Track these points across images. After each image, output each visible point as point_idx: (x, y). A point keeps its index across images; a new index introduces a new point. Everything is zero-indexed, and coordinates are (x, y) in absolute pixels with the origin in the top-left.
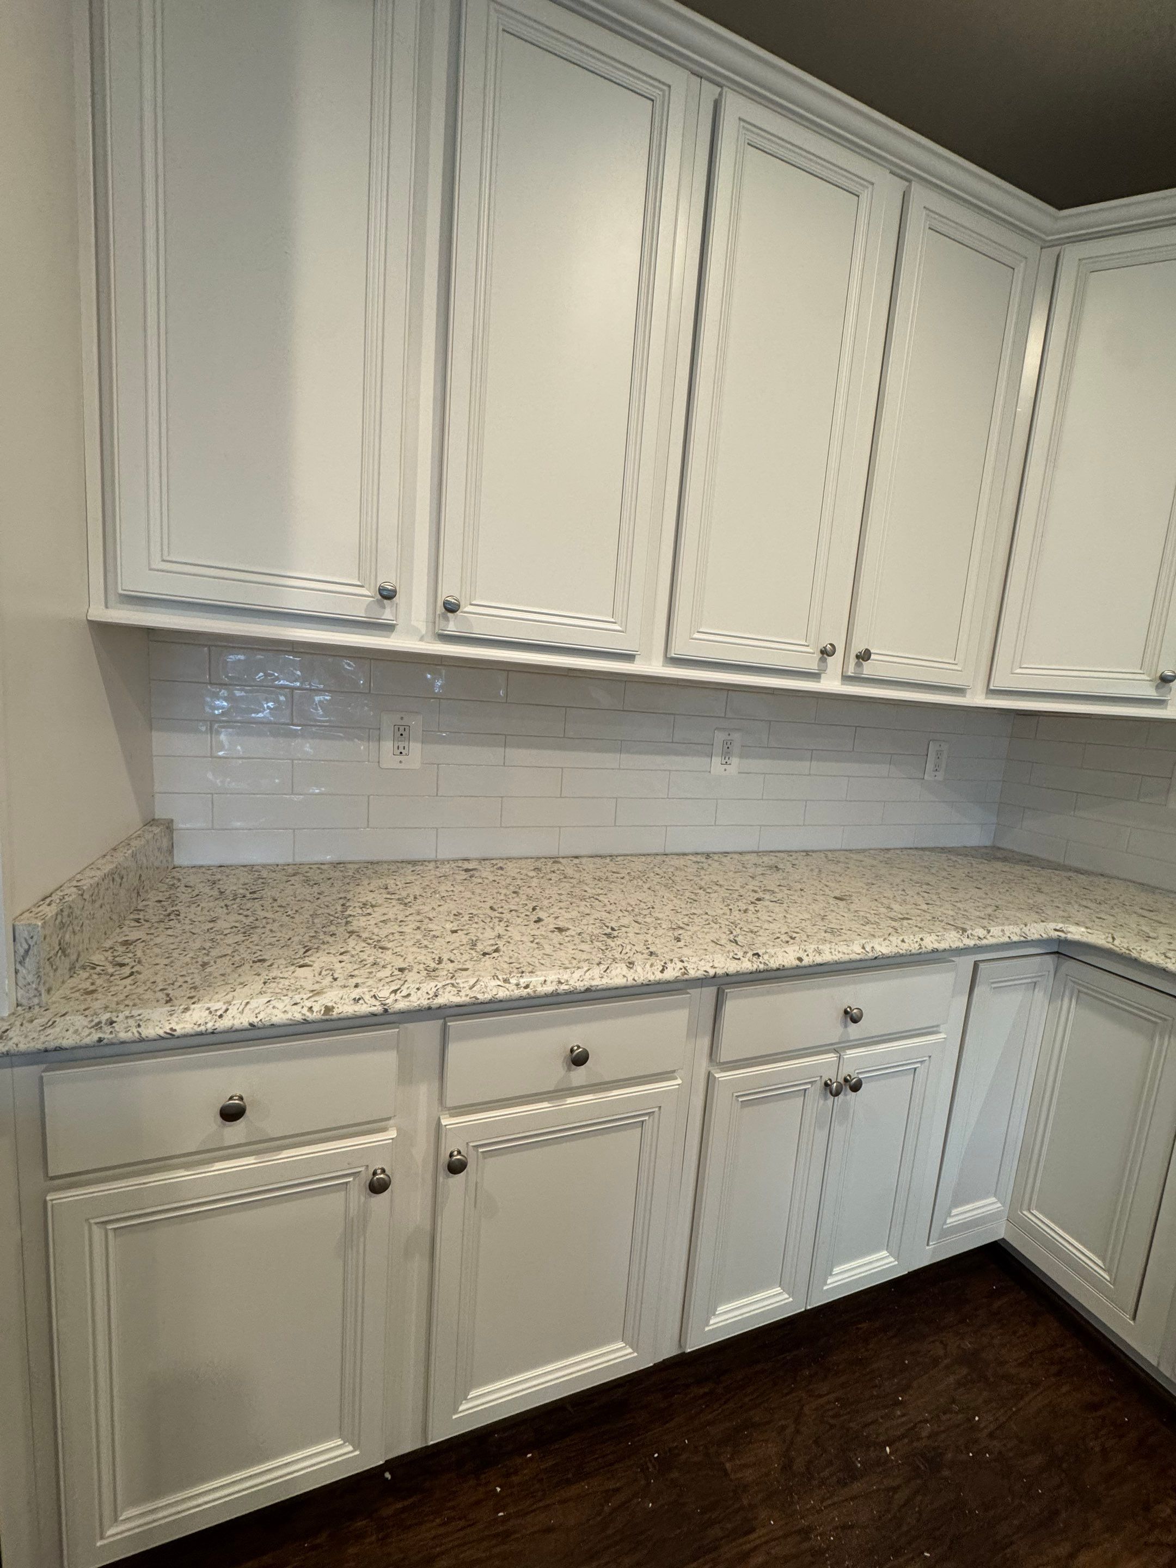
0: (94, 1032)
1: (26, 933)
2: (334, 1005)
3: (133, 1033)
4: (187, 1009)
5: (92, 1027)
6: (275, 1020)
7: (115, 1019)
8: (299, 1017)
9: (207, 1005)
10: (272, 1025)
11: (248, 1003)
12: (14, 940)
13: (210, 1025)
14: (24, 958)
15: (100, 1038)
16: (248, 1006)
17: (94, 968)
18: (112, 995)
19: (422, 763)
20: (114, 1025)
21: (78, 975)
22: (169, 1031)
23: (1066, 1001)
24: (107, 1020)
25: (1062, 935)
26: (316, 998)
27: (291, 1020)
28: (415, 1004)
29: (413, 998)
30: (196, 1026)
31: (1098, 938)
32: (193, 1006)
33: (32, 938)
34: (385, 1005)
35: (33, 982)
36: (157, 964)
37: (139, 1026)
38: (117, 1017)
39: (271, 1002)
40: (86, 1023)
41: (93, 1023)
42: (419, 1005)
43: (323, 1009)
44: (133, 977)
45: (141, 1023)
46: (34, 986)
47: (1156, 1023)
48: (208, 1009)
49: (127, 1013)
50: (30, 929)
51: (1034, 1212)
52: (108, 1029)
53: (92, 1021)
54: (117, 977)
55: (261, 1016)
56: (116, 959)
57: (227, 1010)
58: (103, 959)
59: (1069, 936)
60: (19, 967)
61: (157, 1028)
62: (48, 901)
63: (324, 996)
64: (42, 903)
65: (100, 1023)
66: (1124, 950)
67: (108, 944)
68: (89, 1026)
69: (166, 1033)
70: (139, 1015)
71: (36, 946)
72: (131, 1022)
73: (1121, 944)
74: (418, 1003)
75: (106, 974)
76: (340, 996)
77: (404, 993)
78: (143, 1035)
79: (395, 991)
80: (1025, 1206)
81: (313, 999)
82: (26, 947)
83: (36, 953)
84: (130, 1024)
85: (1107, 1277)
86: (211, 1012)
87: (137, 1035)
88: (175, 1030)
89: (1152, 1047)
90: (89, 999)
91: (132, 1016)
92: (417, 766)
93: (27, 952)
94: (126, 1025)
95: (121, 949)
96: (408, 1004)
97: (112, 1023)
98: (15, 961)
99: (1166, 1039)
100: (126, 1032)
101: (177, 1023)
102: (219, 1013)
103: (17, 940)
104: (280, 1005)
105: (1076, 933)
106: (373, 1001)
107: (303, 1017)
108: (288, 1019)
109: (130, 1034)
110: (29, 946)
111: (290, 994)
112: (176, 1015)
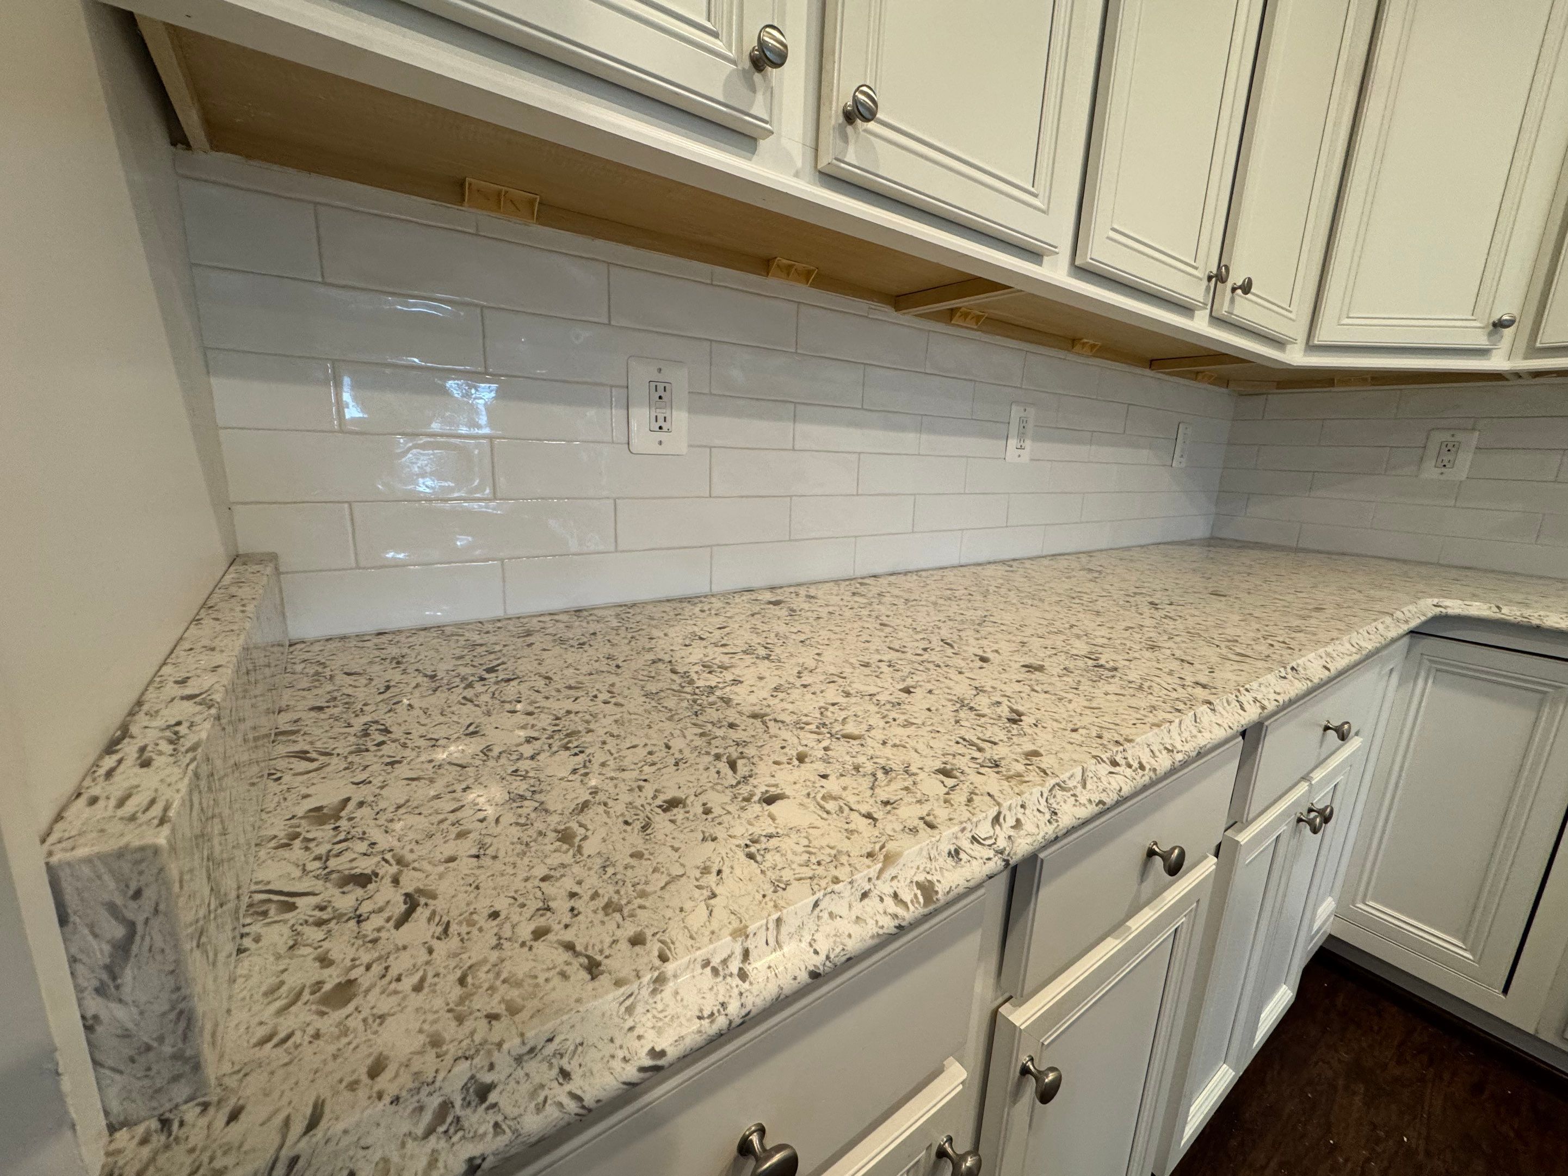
0: (443, 1144)
1: (112, 885)
2: (929, 877)
3: (560, 1105)
4: (660, 980)
5: (430, 1132)
6: (853, 946)
7: (487, 1078)
8: (889, 924)
9: (700, 954)
10: (849, 959)
11: (779, 921)
12: (63, 920)
13: (734, 1009)
14: (112, 971)
15: (471, 1160)
16: (784, 930)
17: (292, 907)
18: (418, 988)
19: (690, 446)
20: (493, 1097)
21: (257, 940)
22: (648, 1062)
23: (1420, 683)
24: (465, 1088)
25: (1444, 610)
26: (891, 871)
27: (878, 935)
28: (1040, 838)
29: (1028, 826)
30: (706, 1022)
31: (1478, 609)
32: (670, 967)
33: (137, 894)
34: (1001, 852)
35: (161, 1039)
36: (452, 859)
37: (565, 1075)
38: (492, 1067)
39: (822, 905)
40: (405, 1127)
41: (427, 1117)
42: (1044, 837)
43: (919, 892)
44: (421, 914)
45: (564, 1063)
46: (167, 1049)
47: (1545, 693)
48: (706, 963)
49: (513, 1044)
50: (126, 867)
51: (1371, 903)
52: (479, 1120)
53: (421, 1109)
54: (377, 921)
55: (823, 946)
56: (332, 863)
57: (746, 954)
58: (297, 873)
59: (1450, 611)
60: (94, 1005)
61: (617, 1064)
62: (129, 749)
63: (902, 861)
64: (109, 762)
65: (446, 1106)
66: (1519, 619)
67: (278, 827)
68: (420, 1130)
69: (642, 1069)
70: (550, 1040)
71: (155, 923)
72: (539, 1070)
73: (1510, 613)
74: (1042, 834)
75: (339, 917)
76: (925, 853)
77: (1011, 821)
78: (589, 1100)
79: (996, 820)
80: (1359, 897)
81: (887, 875)
82: (119, 932)
83: (159, 943)
84: (537, 1080)
85: (1471, 957)
86: (715, 971)
87: (572, 1106)
88: (663, 1053)
89: (1537, 719)
90: (355, 1023)
91: (532, 1050)
92: (684, 449)
93: (123, 949)
94: (525, 1087)
95: (324, 833)
96: (1029, 840)
97: (483, 1092)
98: (79, 990)
99: (1561, 708)
100: (539, 1109)
101: (660, 1031)
102: (734, 966)
103: (73, 918)
104: (839, 907)
105: (1455, 607)
106: (978, 851)
107: (896, 923)
108: (873, 937)
109: (552, 1112)
110: (131, 927)
111: (843, 873)
112: (640, 1009)
